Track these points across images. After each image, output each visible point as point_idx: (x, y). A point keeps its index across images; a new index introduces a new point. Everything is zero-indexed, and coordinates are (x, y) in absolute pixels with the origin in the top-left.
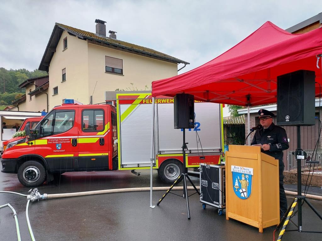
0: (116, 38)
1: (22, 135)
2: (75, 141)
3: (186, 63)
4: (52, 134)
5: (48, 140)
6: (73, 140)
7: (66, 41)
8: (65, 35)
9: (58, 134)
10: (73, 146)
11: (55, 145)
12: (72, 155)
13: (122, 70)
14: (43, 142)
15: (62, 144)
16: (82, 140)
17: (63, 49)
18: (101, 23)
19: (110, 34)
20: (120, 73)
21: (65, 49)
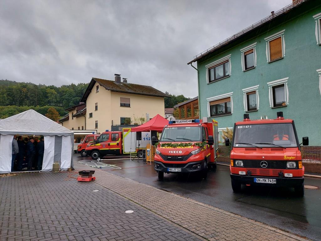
0: (127, 82)
1: (92, 142)
4: (102, 142)
5: (101, 144)
6: (108, 144)
7: (98, 87)
8: (97, 84)
9: (104, 142)
10: (109, 146)
12: (108, 149)
13: (129, 104)
14: (99, 144)
15: (105, 145)
16: (112, 144)
18: (118, 77)
20: (129, 106)
21: (97, 92)
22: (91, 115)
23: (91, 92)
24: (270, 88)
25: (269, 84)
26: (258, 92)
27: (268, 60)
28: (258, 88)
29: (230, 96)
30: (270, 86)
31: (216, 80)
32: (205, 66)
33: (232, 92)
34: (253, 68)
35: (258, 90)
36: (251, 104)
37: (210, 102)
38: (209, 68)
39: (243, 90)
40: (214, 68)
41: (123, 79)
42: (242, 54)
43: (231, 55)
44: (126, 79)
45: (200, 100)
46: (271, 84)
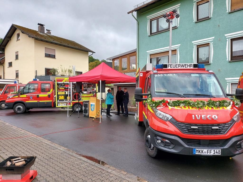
0: (51, 34)
1: (15, 93)
2: (38, 96)
3: (93, 52)
4: (28, 93)
5: (27, 95)
6: (37, 95)
7: (18, 35)
8: (18, 32)
9: (31, 93)
10: (37, 98)
11: (30, 97)
12: (37, 101)
13: (55, 56)
14: (25, 96)
15: (32, 97)
16: (41, 95)
17: (16, 40)
18: (41, 26)
19: (47, 31)
20: (54, 57)
21: (18, 40)
22: (10, 64)
23: (11, 40)
24: (229, 40)
25: (227, 36)
26: (212, 45)
27: (228, 9)
28: (212, 40)
29: (177, 48)
30: (228, 38)
31: (159, 32)
32: (147, 17)
33: (179, 45)
34: (208, 18)
35: (212, 43)
36: (201, 58)
37: (150, 55)
38: (150, 20)
39: (193, 42)
40: (157, 19)
41: (47, 30)
42: (194, 3)
43: (180, 4)
44: (49, 31)
45: (139, 52)
46: (230, 36)
